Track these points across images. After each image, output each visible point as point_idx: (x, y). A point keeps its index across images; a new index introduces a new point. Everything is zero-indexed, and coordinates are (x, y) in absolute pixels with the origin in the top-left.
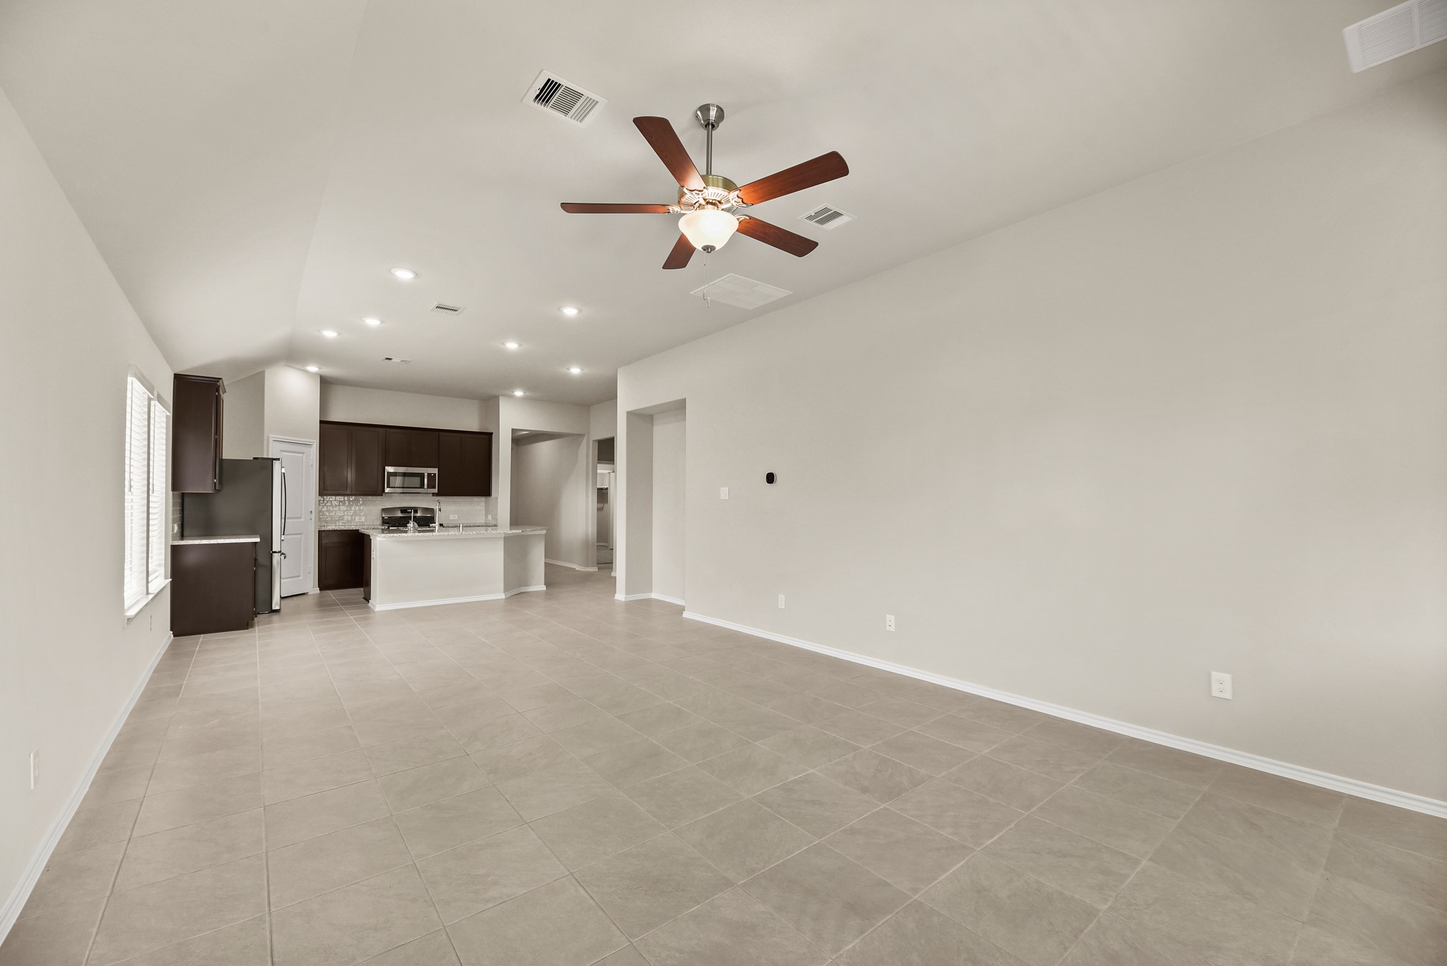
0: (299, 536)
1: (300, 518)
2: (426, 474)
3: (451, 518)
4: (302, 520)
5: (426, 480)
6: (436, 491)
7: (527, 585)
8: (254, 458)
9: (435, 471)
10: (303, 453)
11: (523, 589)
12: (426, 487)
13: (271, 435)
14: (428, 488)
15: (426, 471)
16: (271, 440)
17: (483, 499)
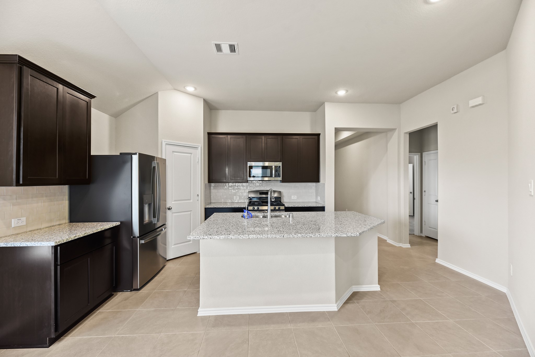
0: (189, 213)
1: (190, 200)
2: (273, 167)
3: (292, 198)
4: (191, 201)
5: (274, 171)
6: (280, 179)
7: (358, 283)
8: (121, 154)
9: (280, 164)
10: (191, 153)
11: (355, 289)
12: (274, 176)
13: (163, 140)
14: (275, 177)
15: (273, 164)
16: (164, 144)
17: (314, 184)
